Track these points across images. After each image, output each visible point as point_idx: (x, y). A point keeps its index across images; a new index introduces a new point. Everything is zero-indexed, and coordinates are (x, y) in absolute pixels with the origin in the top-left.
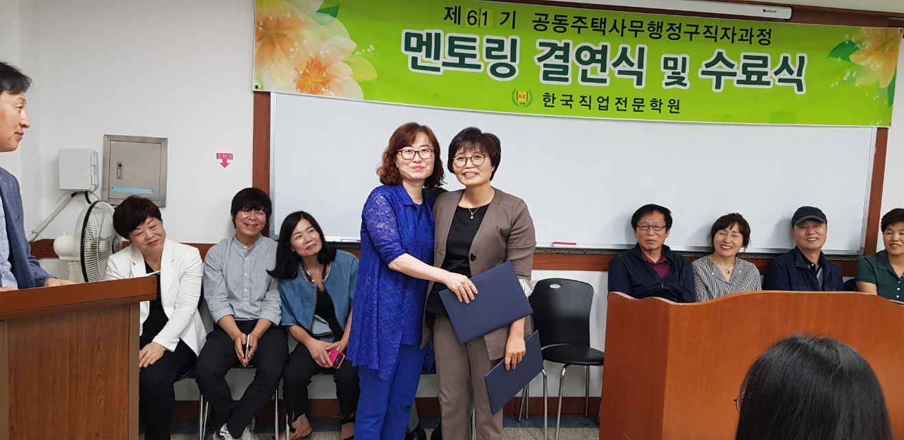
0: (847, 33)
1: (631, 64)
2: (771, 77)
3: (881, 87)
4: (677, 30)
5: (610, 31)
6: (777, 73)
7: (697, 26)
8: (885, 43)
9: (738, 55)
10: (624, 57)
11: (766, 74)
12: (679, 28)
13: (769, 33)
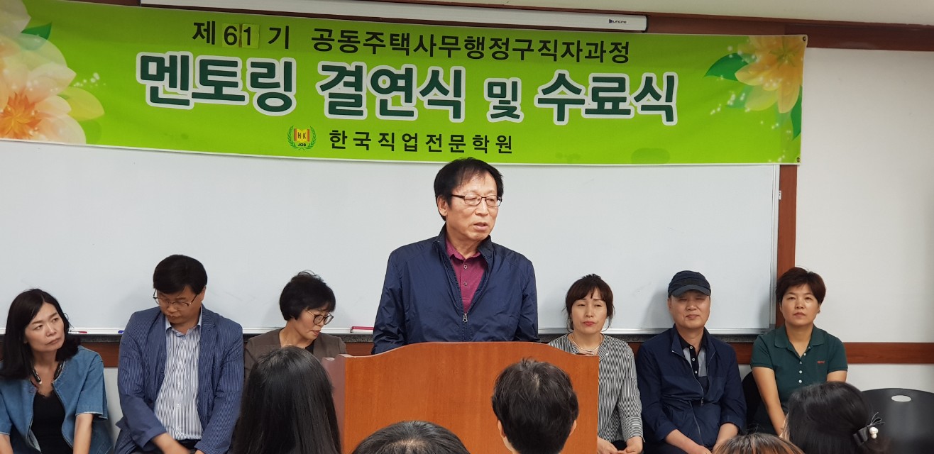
0: (731, 44)
1: (445, 92)
2: (631, 104)
3: (781, 112)
4: (504, 47)
5: (415, 50)
6: (638, 99)
7: (530, 42)
8: (783, 56)
9: (585, 77)
10: (434, 83)
11: (624, 100)
12: (507, 44)
13: (626, 48)
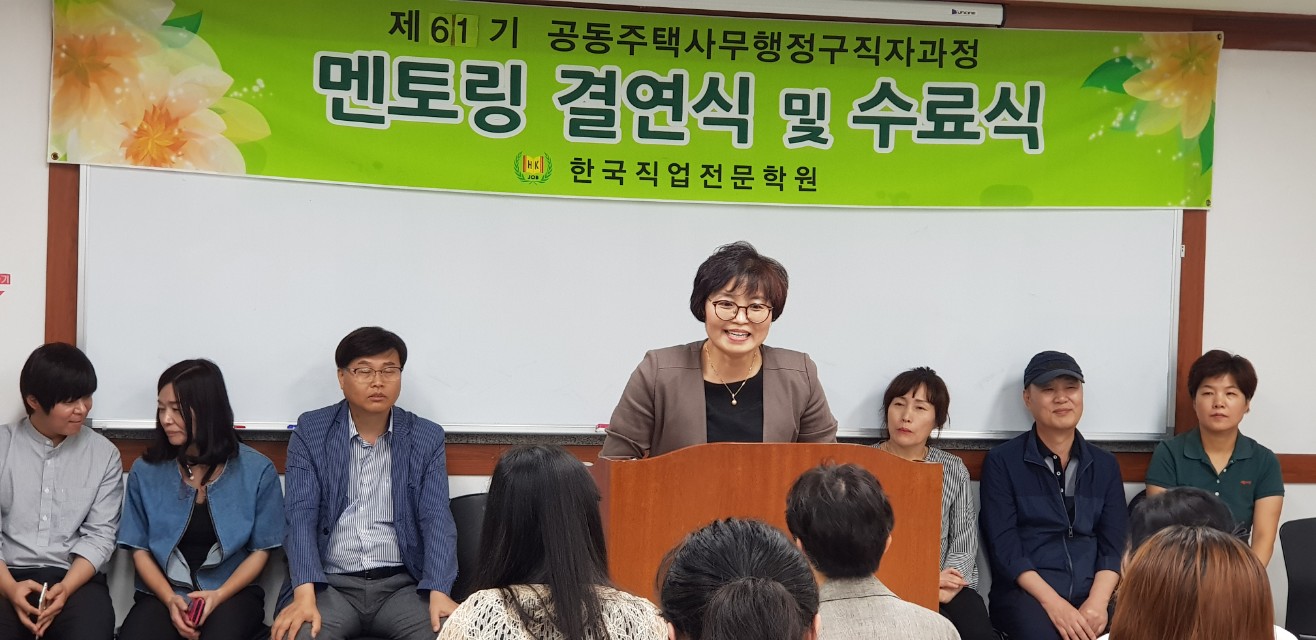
0: (1118, 44)
1: (727, 107)
2: (980, 124)
3: (1185, 137)
4: (807, 46)
5: (687, 50)
6: (990, 117)
7: (843, 39)
8: (1189, 60)
9: (918, 88)
10: (713, 94)
11: (971, 118)
12: (811, 42)
13: (975, 48)
